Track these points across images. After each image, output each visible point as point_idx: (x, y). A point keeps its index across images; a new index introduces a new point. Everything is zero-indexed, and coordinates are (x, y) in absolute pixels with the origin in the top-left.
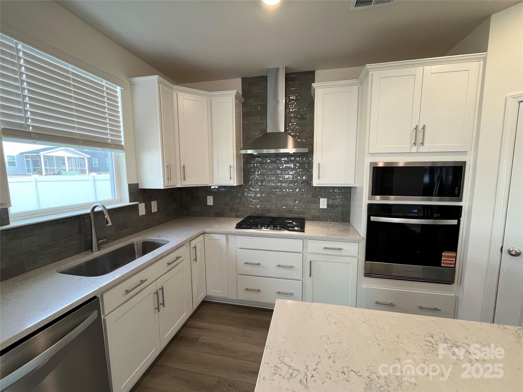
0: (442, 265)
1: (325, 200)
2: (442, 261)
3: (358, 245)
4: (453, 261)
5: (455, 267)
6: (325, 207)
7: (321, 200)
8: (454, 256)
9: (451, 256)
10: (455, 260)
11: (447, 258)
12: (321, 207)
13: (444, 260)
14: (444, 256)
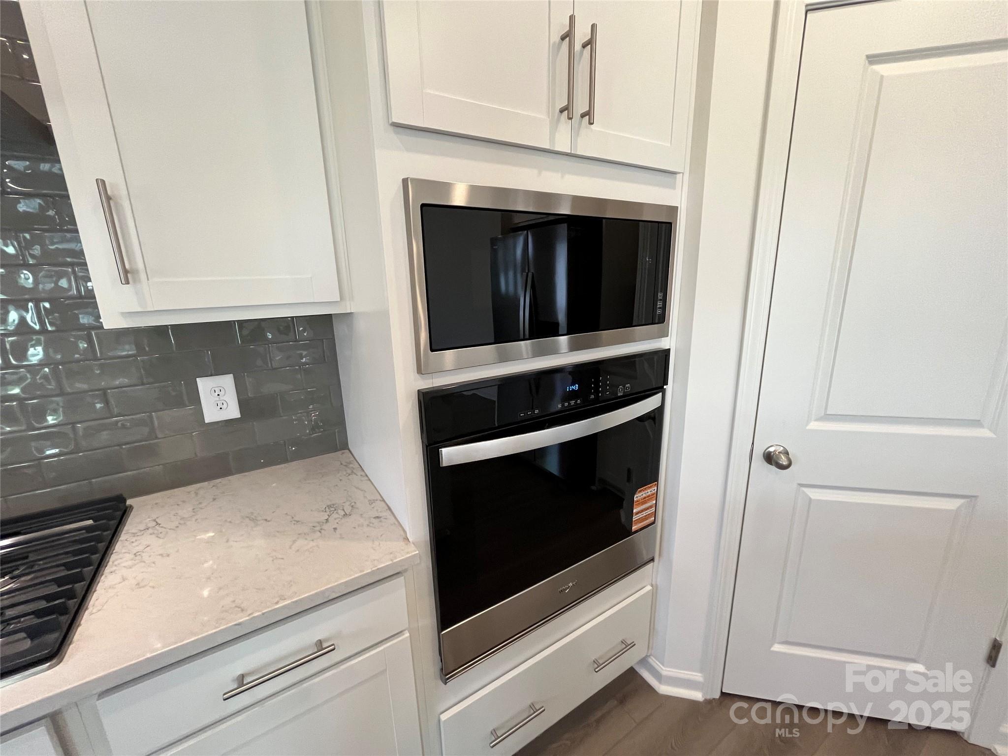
0: (633, 528)
1: (228, 381)
2: (634, 519)
4: (651, 507)
5: (655, 522)
6: (233, 411)
7: (204, 385)
8: (654, 495)
9: (648, 497)
10: (655, 502)
11: (642, 503)
12: (211, 415)
13: (637, 514)
14: (637, 501)
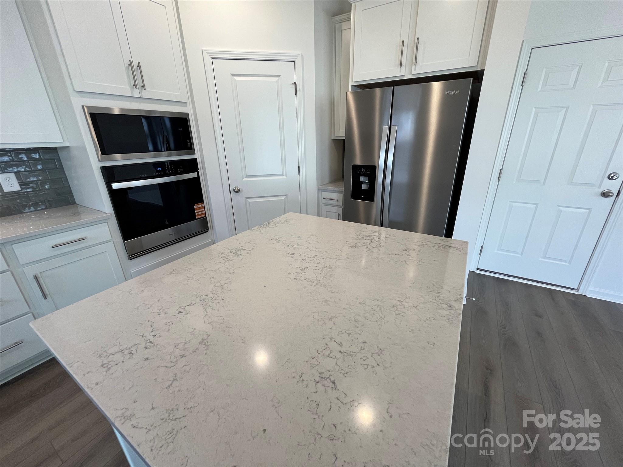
0: (197, 217)
1: (11, 176)
2: (196, 214)
3: (107, 225)
4: (203, 211)
5: (206, 216)
6: (16, 188)
8: (203, 207)
9: (201, 207)
10: (204, 209)
11: (199, 209)
12: (7, 189)
13: (197, 212)
14: (196, 208)
